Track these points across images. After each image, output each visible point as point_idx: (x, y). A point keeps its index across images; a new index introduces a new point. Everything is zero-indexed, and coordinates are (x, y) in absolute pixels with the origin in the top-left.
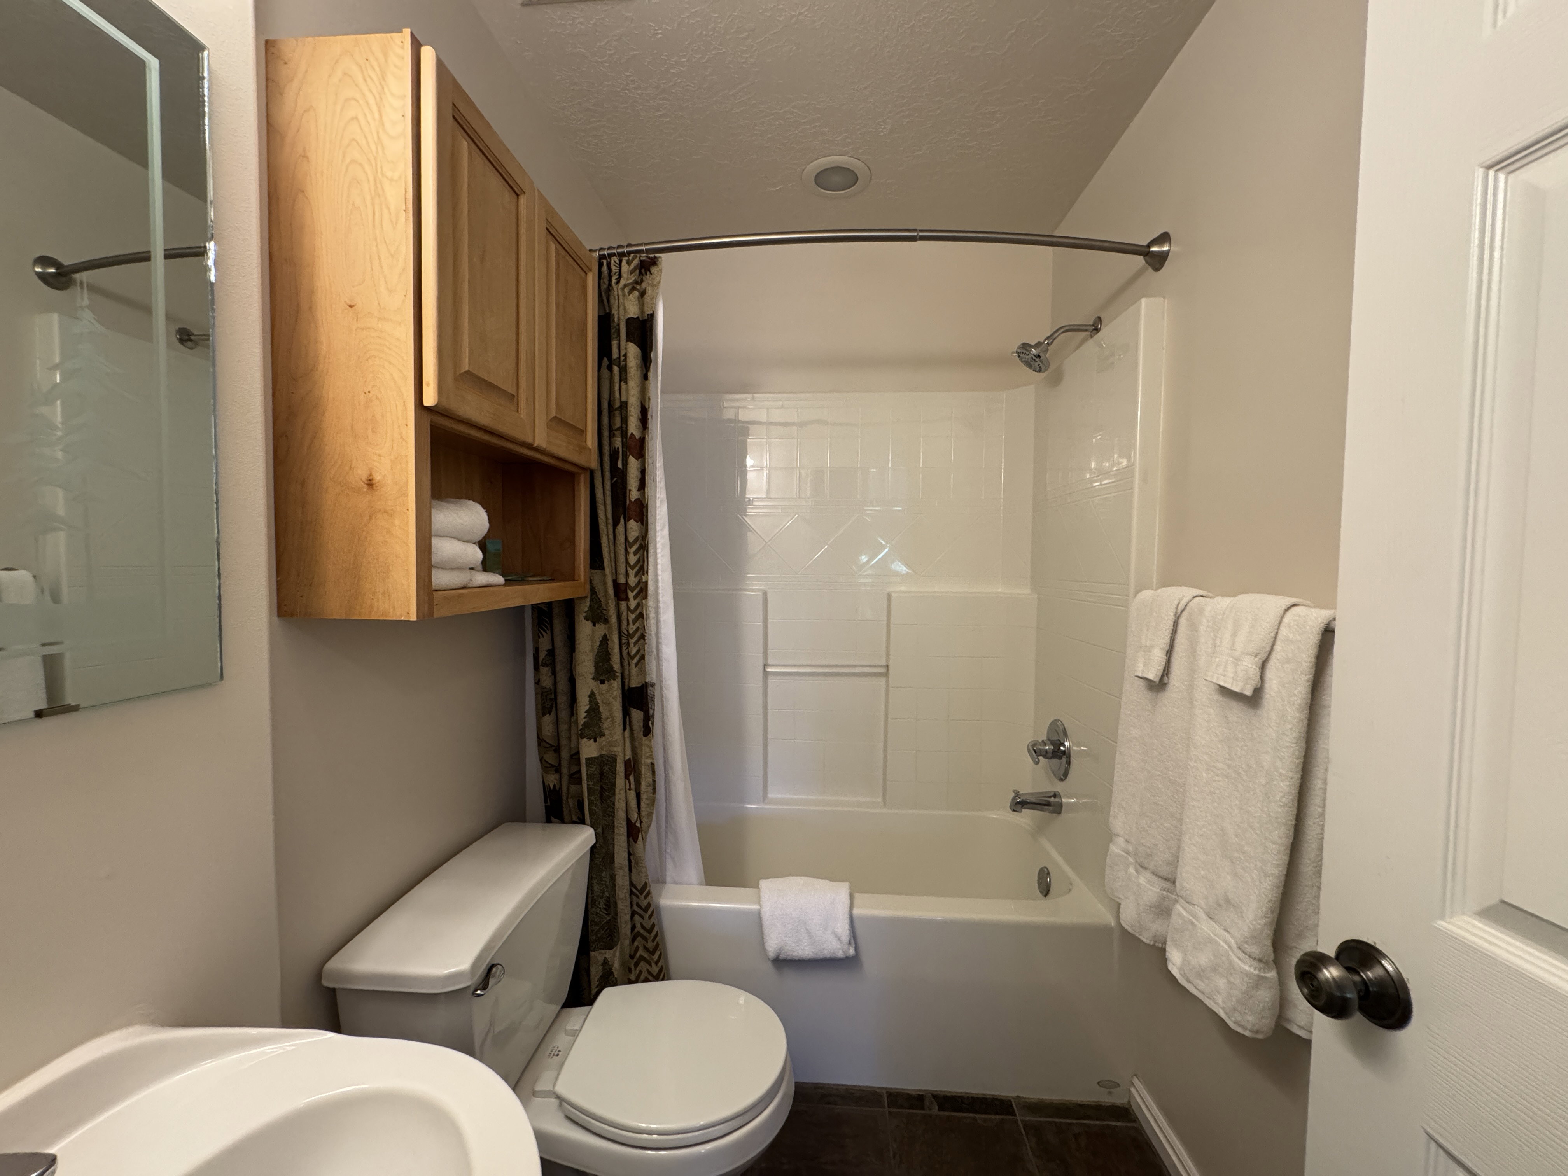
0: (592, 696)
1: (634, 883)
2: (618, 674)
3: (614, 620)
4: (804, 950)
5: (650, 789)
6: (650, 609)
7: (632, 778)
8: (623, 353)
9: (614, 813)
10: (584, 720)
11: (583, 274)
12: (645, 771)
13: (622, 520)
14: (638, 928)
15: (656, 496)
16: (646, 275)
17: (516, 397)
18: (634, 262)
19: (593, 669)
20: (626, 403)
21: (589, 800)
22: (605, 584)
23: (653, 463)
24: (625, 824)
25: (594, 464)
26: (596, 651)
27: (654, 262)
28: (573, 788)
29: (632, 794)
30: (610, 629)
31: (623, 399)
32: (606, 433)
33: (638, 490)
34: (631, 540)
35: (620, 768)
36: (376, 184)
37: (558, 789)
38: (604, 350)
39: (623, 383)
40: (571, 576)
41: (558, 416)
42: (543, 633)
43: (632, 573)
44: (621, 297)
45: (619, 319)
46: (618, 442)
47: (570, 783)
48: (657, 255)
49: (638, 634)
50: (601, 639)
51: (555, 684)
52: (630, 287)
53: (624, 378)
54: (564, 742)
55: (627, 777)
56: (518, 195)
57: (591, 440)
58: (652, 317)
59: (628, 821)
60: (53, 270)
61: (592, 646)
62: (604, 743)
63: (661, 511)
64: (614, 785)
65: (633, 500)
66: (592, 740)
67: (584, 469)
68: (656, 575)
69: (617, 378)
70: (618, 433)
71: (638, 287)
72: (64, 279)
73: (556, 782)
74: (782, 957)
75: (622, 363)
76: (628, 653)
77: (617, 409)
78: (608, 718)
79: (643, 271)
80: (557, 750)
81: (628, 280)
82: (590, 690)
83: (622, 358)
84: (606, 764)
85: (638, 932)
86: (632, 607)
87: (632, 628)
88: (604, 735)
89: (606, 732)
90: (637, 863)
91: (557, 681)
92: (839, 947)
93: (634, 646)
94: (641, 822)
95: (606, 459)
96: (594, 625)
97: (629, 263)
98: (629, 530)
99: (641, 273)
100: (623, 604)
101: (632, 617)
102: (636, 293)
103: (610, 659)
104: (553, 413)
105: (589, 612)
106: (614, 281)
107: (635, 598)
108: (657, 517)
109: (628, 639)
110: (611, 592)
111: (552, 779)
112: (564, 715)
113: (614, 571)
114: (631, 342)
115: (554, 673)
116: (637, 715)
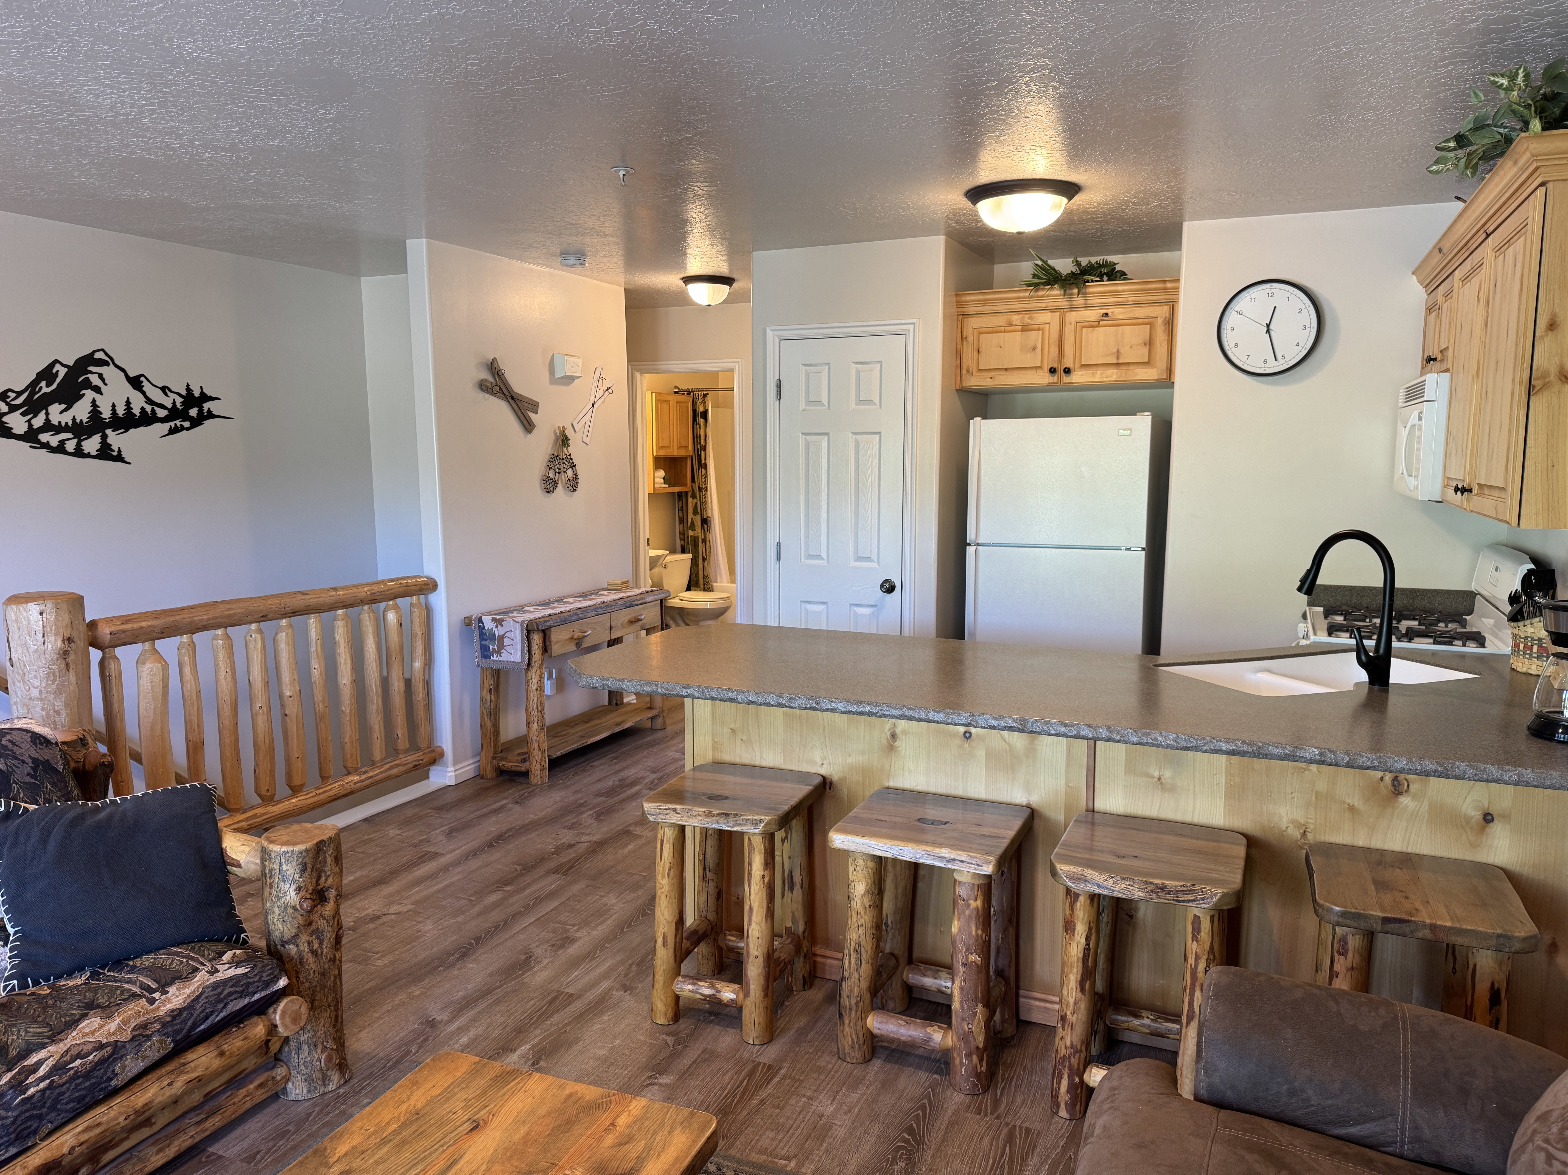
0: (692, 518)
1: (704, 573)
2: (699, 513)
3: (698, 498)
5: (709, 548)
7: (704, 544)
8: (699, 422)
9: (698, 553)
10: (690, 525)
11: (688, 396)
12: (708, 542)
13: (700, 470)
15: (710, 462)
16: (706, 398)
19: (692, 511)
20: (700, 435)
21: (691, 547)
22: (696, 487)
23: (709, 452)
24: (701, 557)
25: (692, 455)
26: (694, 507)
27: (707, 395)
28: (688, 545)
29: (704, 549)
30: (697, 501)
32: (695, 446)
33: (704, 460)
34: (703, 475)
35: (700, 540)
37: (684, 544)
39: (700, 431)
40: (686, 485)
41: (680, 446)
42: (680, 501)
43: (703, 483)
44: (699, 404)
45: (698, 411)
46: (699, 447)
48: (708, 392)
49: (706, 502)
50: (695, 504)
51: (683, 516)
52: (701, 401)
54: (685, 533)
57: (691, 449)
58: (707, 411)
61: (692, 505)
62: (696, 533)
64: (699, 544)
65: (703, 463)
66: (692, 531)
67: (690, 457)
70: (698, 444)
76: (703, 508)
78: (697, 526)
84: (696, 539)
86: (704, 494)
87: (704, 500)
89: (697, 530)
90: (705, 568)
93: (705, 506)
94: (706, 557)
95: (696, 453)
96: (693, 499)
97: (700, 394)
98: (702, 472)
100: (701, 492)
101: (703, 497)
102: (703, 403)
103: (697, 509)
105: (692, 496)
106: (697, 399)
107: (704, 490)
109: (703, 504)
110: (698, 490)
111: (682, 541)
112: (685, 525)
113: (699, 484)
114: (701, 418)
115: (683, 513)
116: (706, 526)
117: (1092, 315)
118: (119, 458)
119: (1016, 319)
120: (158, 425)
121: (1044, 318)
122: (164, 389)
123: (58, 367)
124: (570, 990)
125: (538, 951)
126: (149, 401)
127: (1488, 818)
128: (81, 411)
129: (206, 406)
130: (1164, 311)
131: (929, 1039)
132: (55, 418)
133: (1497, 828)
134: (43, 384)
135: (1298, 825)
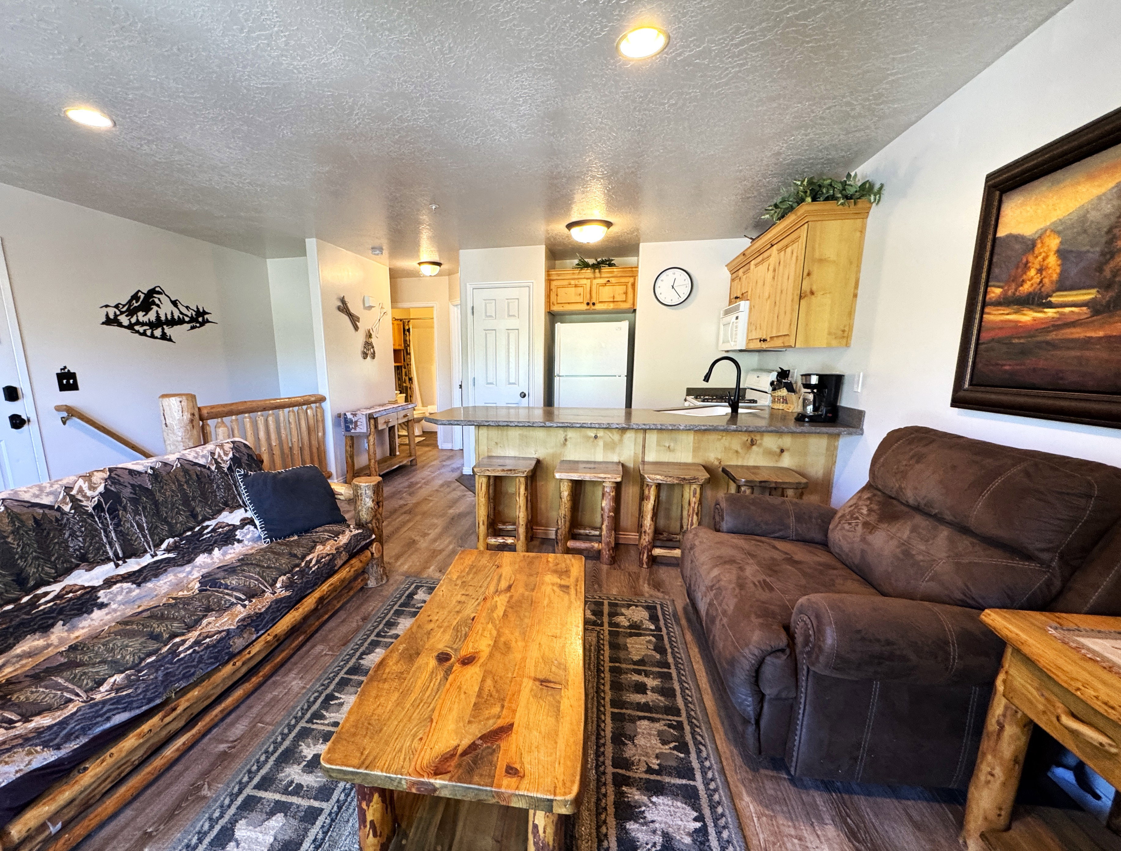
0: (405, 378)
2: (408, 376)
5: (413, 391)
6: (412, 367)
9: (408, 393)
12: (412, 388)
13: (407, 357)
15: (412, 352)
21: (405, 390)
25: (404, 350)
26: (405, 373)
29: (410, 391)
30: (407, 371)
33: (409, 352)
34: (409, 359)
35: (409, 388)
40: (402, 363)
42: (399, 371)
93: (410, 373)
101: (409, 369)
105: (404, 368)
112: (402, 381)
113: (407, 363)
115: (400, 376)
116: (411, 381)
117: (603, 281)
118: (170, 340)
119: (573, 282)
120: (185, 325)
121: (584, 281)
122: (187, 307)
123: (140, 294)
124: (439, 548)
125: (417, 538)
126: (181, 313)
127: (782, 451)
128: (152, 316)
129: (206, 316)
130: (631, 280)
131: (593, 547)
132: (141, 319)
133: (786, 454)
134: (134, 301)
135: (718, 459)
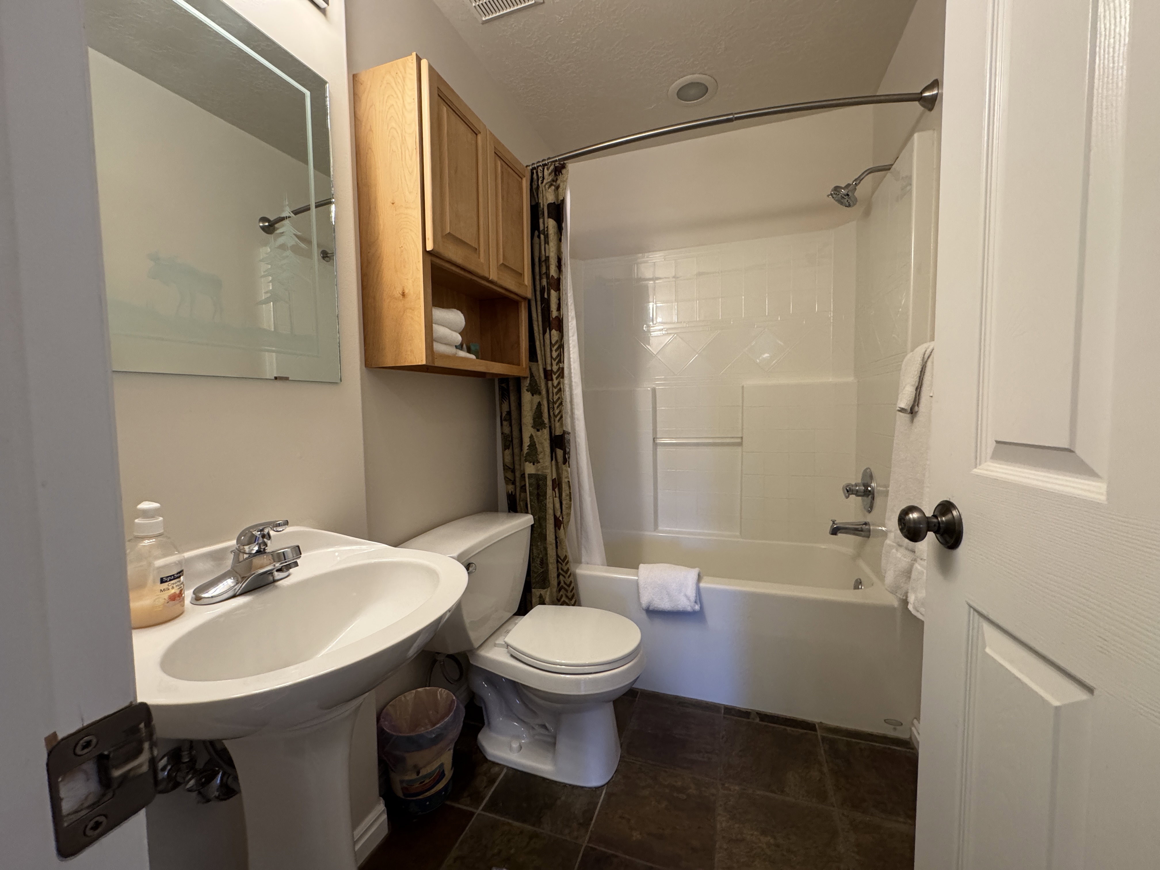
0: (531, 437)
1: (560, 555)
2: (547, 425)
3: (544, 392)
4: (665, 605)
5: (568, 498)
6: (566, 385)
7: (556, 490)
8: (546, 226)
9: (546, 510)
10: (527, 451)
11: (520, 179)
12: (564, 486)
13: (548, 331)
14: (562, 583)
15: (568, 314)
16: (559, 175)
17: (478, 250)
18: (551, 168)
19: (532, 421)
20: (548, 257)
21: (530, 498)
22: (538, 370)
23: (566, 294)
24: (553, 518)
25: (529, 294)
26: (534, 411)
27: (563, 166)
28: (523, 494)
29: (557, 500)
30: (542, 399)
31: (547, 255)
32: (538, 277)
33: (557, 311)
34: (553, 342)
35: (549, 483)
36: (402, 137)
37: (514, 494)
38: (535, 226)
39: (546, 245)
40: (517, 363)
41: (505, 263)
42: (504, 401)
43: (554, 363)
44: (544, 191)
45: (543, 205)
46: (544, 282)
47: (521, 492)
48: (565, 162)
49: (559, 401)
50: (537, 404)
51: (511, 431)
52: (549, 184)
53: (547, 242)
54: (517, 467)
55: (554, 489)
56: (476, 134)
57: (527, 279)
58: (563, 201)
59: (555, 516)
60: (267, 224)
61: (532, 408)
62: (539, 467)
63: (572, 324)
64: (546, 493)
65: (554, 317)
66: (532, 463)
67: (524, 298)
68: (570, 365)
69: (543, 243)
70: (544, 276)
71: (554, 183)
72: (271, 228)
73: (513, 490)
74: (651, 608)
75: (546, 233)
76: (554, 413)
77: (543, 261)
78: (542, 452)
79: (557, 173)
80: (513, 471)
81: (548, 180)
82: (530, 434)
83: (546, 229)
84: (541, 480)
85: (562, 586)
86: (555, 385)
87: (556, 398)
88: (539, 462)
89: (541, 461)
90: (560, 543)
91: (513, 430)
92: (688, 604)
93: (557, 409)
94: (563, 518)
95: (538, 293)
96: (533, 395)
97: (548, 169)
98: (552, 337)
99: (556, 175)
100: (550, 383)
101: (555, 390)
102: (553, 187)
103: (542, 416)
104: (501, 262)
105: (529, 387)
106: (540, 182)
107: (557, 378)
108: (570, 328)
109: (553, 405)
110: (542, 375)
111: (511, 488)
112: (517, 451)
113: (544, 363)
114: (550, 218)
115: (511, 425)
116: (559, 452)
